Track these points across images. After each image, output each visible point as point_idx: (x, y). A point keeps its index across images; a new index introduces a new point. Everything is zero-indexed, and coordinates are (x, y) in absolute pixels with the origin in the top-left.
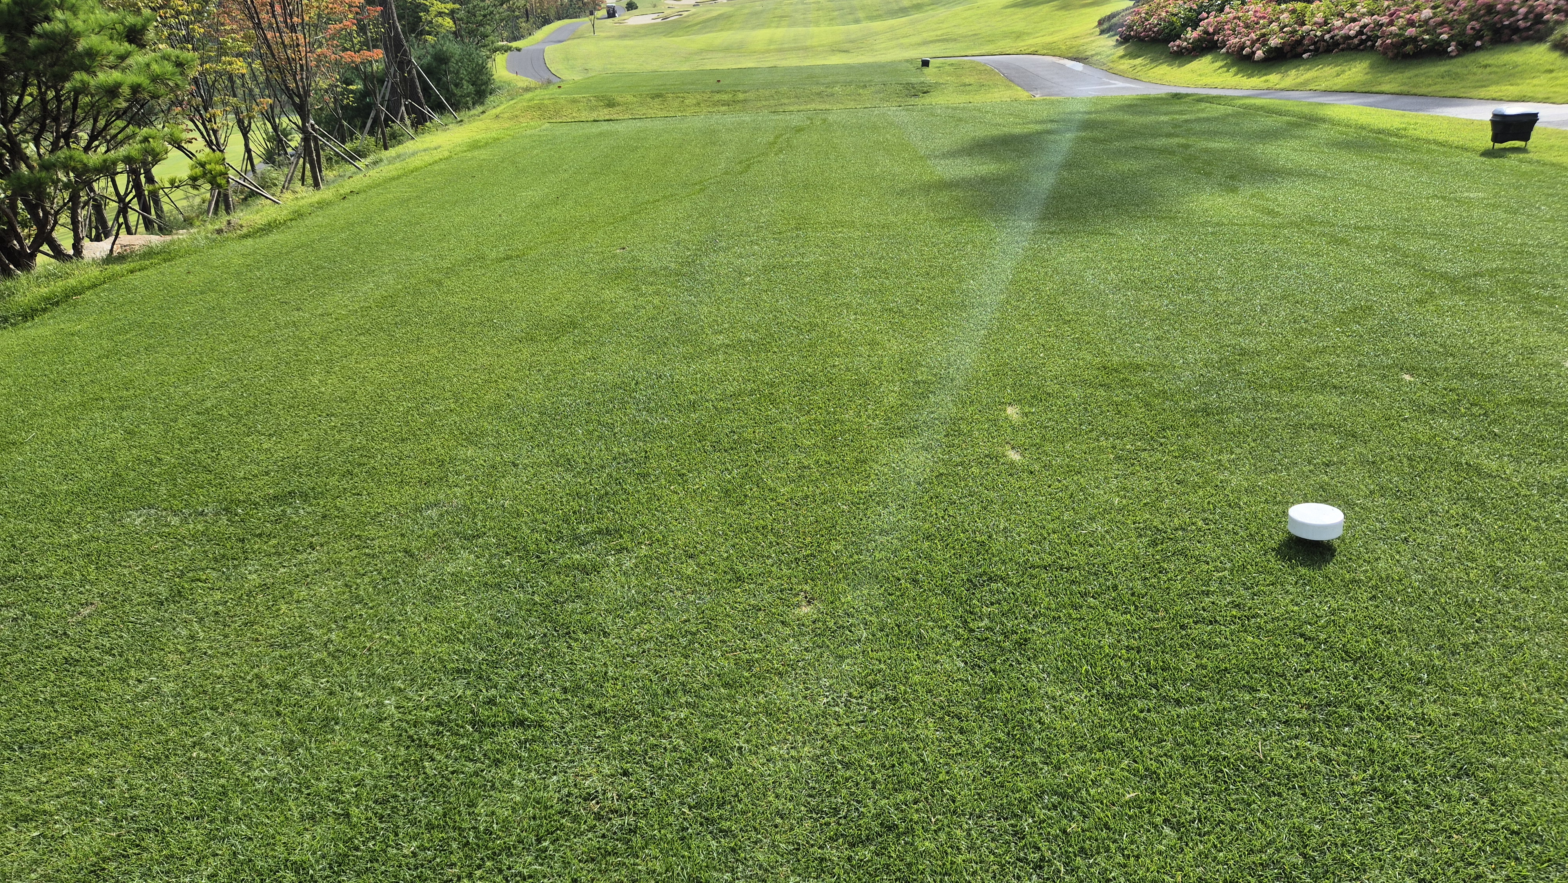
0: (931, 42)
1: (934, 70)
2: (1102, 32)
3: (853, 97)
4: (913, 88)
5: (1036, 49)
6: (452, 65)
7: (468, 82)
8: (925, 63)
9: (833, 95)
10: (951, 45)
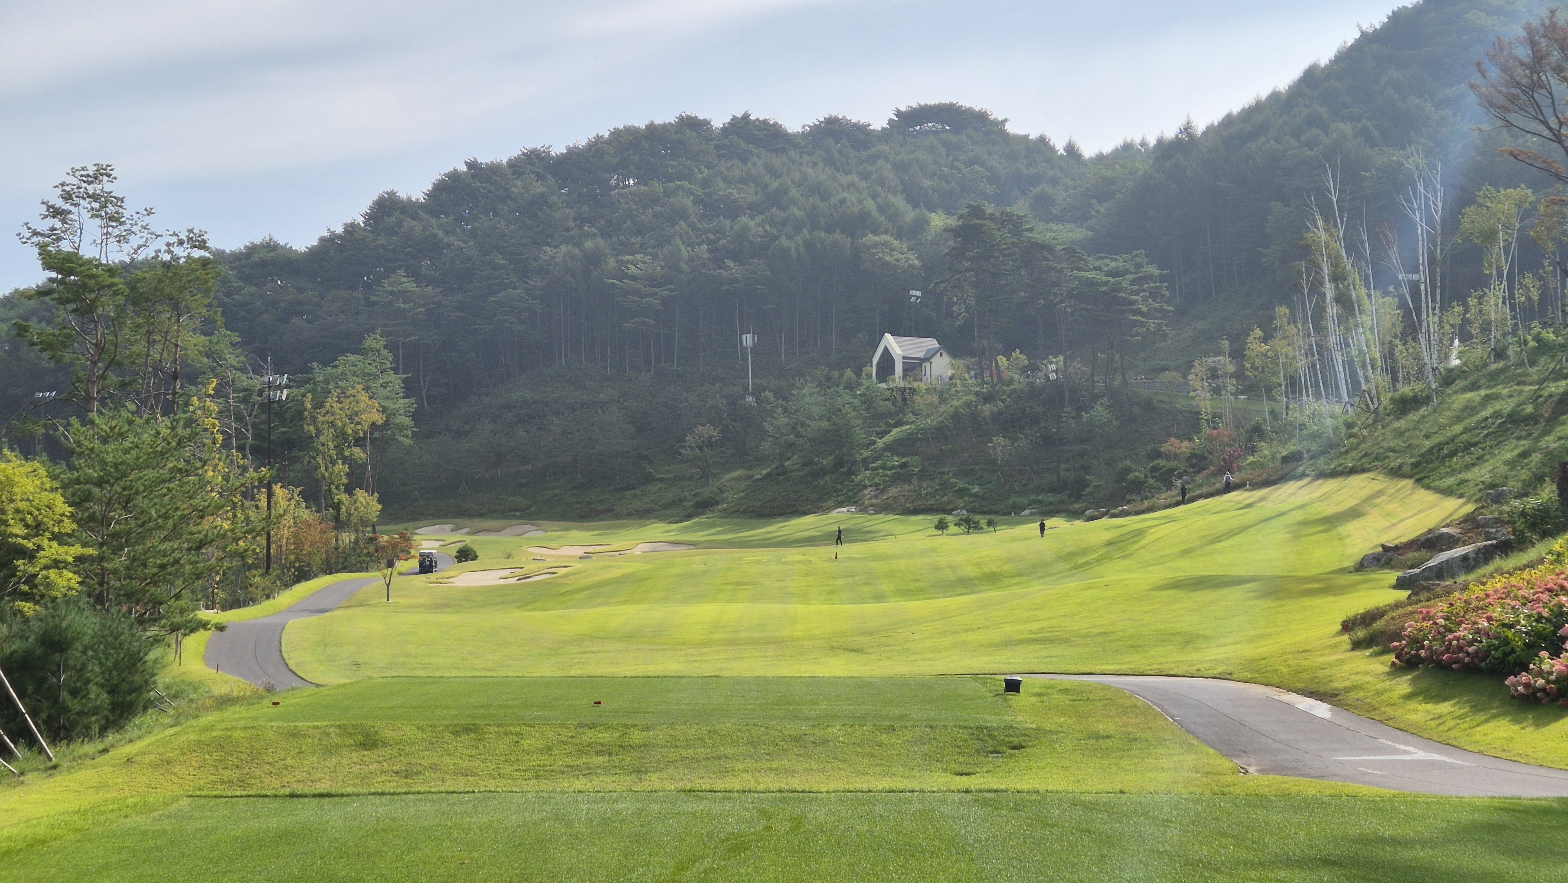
0: (1021, 642)
1: (1033, 700)
2: (1357, 645)
3: (868, 749)
4: (991, 737)
5: (1230, 669)
6: (75, 655)
7: (102, 686)
8: (1013, 686)
9: (825, 742)
10: (1059, 650)
